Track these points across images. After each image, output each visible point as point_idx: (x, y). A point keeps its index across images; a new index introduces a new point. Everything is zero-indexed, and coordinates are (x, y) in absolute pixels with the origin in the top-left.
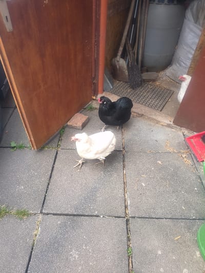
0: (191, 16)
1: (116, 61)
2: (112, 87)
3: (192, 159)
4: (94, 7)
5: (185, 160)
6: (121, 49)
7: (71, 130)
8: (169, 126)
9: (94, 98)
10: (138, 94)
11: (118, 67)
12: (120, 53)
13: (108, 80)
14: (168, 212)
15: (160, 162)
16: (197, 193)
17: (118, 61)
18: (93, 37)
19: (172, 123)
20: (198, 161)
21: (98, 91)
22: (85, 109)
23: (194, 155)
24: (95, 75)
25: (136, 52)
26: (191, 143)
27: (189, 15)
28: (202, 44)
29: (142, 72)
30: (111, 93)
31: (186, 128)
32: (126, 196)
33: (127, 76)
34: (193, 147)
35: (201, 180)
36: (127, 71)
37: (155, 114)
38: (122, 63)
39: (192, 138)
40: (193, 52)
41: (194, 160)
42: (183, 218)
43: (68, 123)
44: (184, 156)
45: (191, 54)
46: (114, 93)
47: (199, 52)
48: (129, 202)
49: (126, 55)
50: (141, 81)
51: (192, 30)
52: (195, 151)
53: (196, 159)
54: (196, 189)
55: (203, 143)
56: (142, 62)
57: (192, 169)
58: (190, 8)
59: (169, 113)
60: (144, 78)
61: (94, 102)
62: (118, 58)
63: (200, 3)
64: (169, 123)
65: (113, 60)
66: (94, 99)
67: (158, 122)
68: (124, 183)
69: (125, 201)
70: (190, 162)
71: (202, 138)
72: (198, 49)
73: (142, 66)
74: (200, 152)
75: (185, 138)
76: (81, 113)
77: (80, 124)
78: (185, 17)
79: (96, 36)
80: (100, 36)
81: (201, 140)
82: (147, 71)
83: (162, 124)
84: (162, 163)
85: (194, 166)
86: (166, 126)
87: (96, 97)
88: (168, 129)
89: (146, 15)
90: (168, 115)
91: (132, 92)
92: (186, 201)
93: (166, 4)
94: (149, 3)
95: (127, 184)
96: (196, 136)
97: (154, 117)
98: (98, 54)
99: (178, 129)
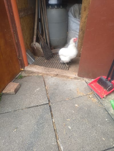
0: (72, 15)
1: (33, 45)
2: (34, 61)
3: (97, 97)
4: (6, 7)
5: (92, 99)
6: (35, 37)
7: (7, 96)
8: (75, 78)
9: (23, 69)
10: (51, 62)
11: (35, 48)
12: (35, 40)
13: (30, 57)
14: (94, 147)
15: (77, 105)
16: (108, 123)
17: (35, 45)
18: (11, 28)
19: (77, 76)
20: (101, 98)
21: (24, 65)
22: (17, 78)
23: (96, 94)
24: (19, 54)
25: (45, 38)
26: (92, 87)
27: (70, 14)
28: (82, 27)
29: (51, 49)
30: (34, 64)
31: (86, 77)
32: (59, 142)
33: (43, 53)
34: (94, 89)
35: (107, 112)
36: (42, 50)
37: (65, 73)
38: (37, 45)
39: (92, 83)
40: (78, 34)
41: (98, 98)
42: (106, 148)
43: (3, 92)
44: (91, 96)
45: (77, 35)
46: (36, 65)
47: (81, 32)
48: (62, 148)
49: (39, 40)
50: (52, 54)
51: (74, 22)
52: (97, 91)
53: (99, 97)
54: (106, 120)
55: (99, 85)
56: (50, 43)
57: (99, 105)
58: (70, 11)
59: (73, 70)
60: (53, 52)
61: (23, 72)
62: (34, 42)
63: (74, 8)
64: (75, 76)
65: (32, 44)
66: (22, 71)
67: (68, 77)
68: (55, 131)
69: (58, 147)
70: (95, 100)
71: (98, 82)
72: (80, 31)
73: (51, 46)
74: (99, 92)
75: (87, 84)
76: (13, 82)
77: (12, 91)
78: (68, 16)
79: (13, 27)
80: (16, 27)
81: (97, 83)
82: (54, 48)
83: (71, 78)
84: (78, 105)
85: (99, 103)
86: (74, 79)
87: (24, 69)
88: (76, 81)
89: (46, 16)
90: (73, 71)
91: (48, 62)
92: (103, 132)
93: (56, 8)
94: (47, 9)
95: (57, 131)
96: (94, 81)
97: (65, 74)
98: (18, 40)
99: (82, 79)
